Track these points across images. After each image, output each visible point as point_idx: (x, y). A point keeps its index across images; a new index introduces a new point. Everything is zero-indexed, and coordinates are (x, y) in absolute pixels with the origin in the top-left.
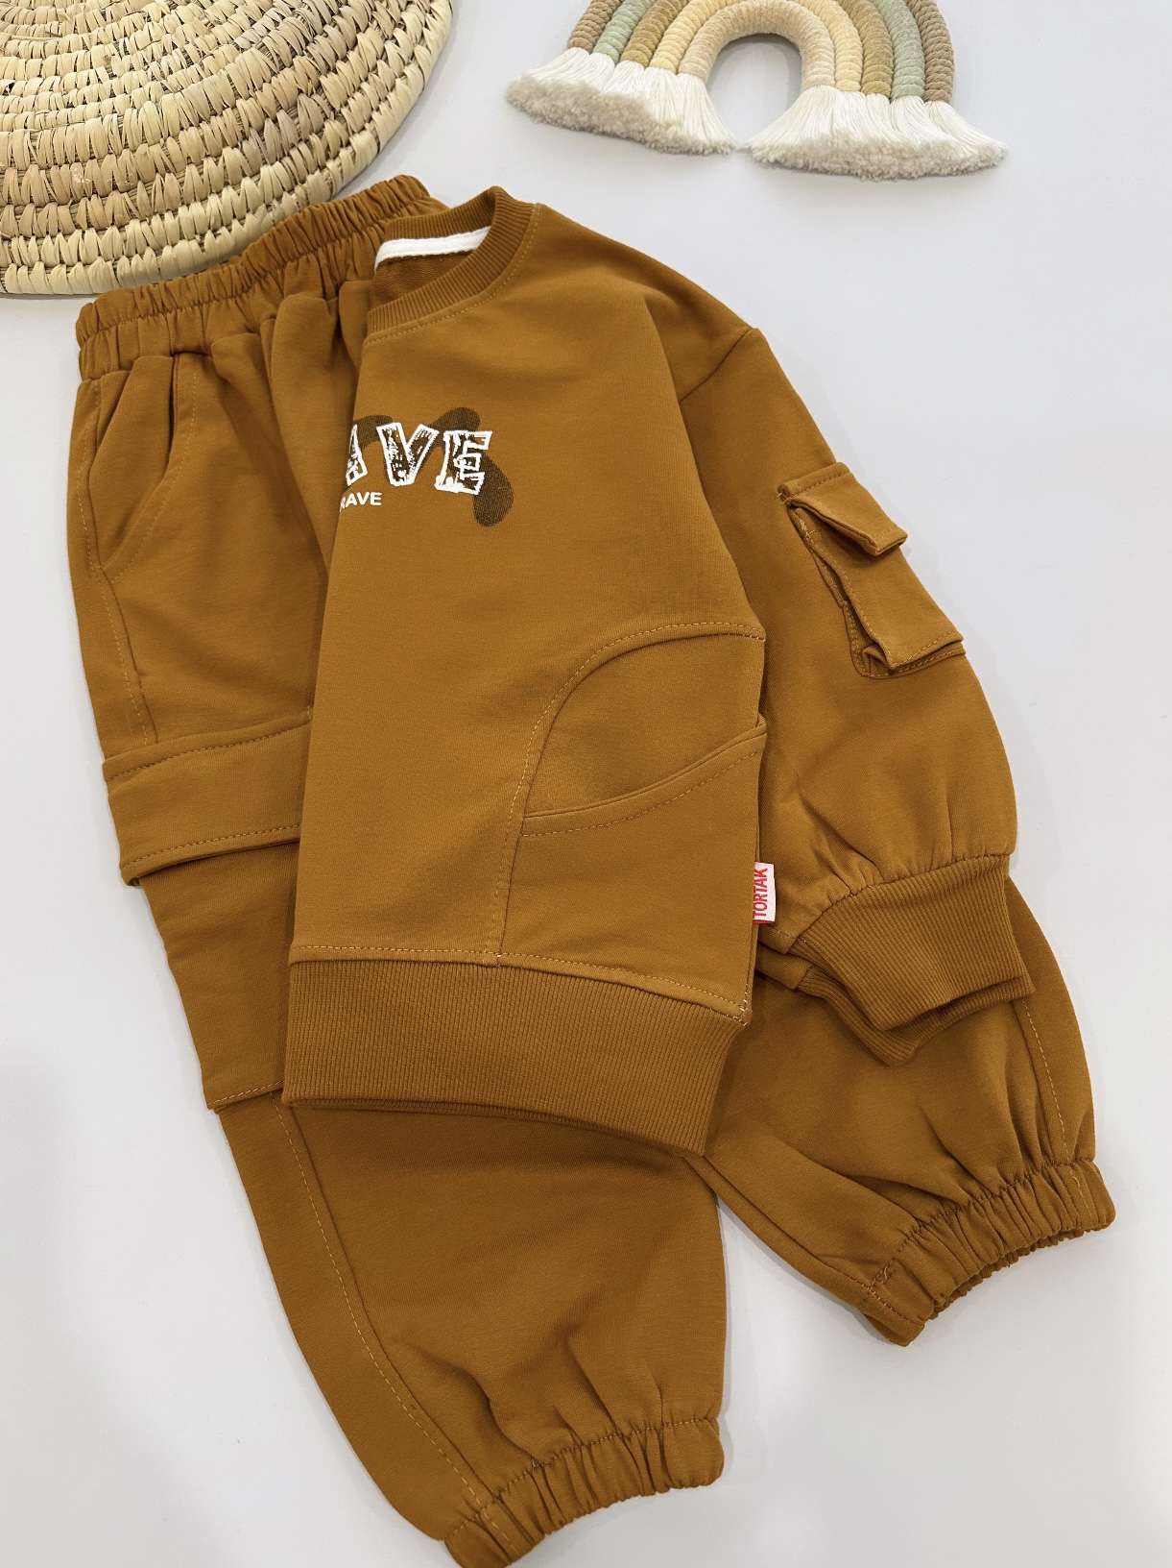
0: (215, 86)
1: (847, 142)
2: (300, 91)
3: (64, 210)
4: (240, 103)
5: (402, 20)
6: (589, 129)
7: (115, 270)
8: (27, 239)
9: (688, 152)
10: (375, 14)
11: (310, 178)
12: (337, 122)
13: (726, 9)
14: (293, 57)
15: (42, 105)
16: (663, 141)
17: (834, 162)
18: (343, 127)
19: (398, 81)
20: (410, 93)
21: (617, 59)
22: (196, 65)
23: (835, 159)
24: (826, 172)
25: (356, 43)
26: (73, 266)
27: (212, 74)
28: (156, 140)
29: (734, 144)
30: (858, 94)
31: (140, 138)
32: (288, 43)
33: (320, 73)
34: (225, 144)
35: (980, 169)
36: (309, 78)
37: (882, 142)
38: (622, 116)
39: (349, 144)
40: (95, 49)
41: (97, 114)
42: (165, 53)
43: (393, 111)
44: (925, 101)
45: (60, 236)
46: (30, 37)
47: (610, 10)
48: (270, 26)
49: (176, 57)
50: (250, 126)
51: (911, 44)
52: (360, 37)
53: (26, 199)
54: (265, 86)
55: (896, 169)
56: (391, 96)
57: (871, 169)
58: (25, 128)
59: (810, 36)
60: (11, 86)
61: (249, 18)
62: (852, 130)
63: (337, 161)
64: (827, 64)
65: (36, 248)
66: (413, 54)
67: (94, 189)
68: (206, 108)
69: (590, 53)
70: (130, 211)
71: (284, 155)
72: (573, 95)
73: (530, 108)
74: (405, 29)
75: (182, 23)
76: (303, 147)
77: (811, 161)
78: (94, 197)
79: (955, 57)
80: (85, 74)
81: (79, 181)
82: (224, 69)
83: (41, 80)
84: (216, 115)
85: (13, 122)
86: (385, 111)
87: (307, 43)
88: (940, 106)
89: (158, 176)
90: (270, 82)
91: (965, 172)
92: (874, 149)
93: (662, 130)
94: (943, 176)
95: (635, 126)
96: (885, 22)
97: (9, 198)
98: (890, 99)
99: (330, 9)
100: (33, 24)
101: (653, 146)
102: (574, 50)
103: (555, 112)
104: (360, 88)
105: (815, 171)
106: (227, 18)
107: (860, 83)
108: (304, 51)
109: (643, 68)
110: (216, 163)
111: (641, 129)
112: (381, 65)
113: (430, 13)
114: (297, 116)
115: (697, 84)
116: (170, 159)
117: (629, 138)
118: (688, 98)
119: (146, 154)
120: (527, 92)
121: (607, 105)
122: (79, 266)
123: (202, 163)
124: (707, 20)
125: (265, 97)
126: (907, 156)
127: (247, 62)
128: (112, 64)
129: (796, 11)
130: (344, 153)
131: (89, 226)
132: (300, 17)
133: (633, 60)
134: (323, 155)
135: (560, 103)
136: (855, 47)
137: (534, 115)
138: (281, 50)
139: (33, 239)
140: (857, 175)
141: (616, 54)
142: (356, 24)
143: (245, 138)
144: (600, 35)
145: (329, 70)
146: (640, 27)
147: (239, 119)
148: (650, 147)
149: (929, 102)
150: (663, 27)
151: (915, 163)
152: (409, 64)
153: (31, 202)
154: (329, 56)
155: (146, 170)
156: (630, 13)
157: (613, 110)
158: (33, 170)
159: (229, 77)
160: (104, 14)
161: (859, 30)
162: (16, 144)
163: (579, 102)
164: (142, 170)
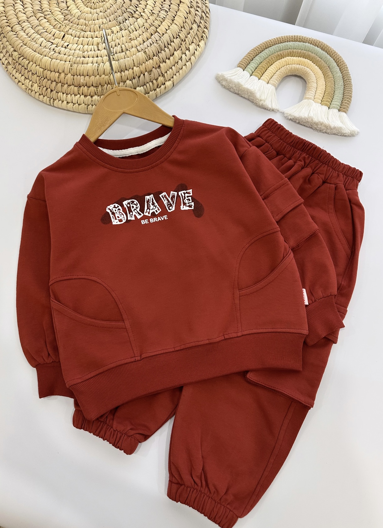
0: (127, 61)
1: (312, 120)
2: (153, 67)
3: (76, 88)
4: (135, 68)
5: (189, 48)
6: (238, 94)
7: (87, 108)
8: (63, 93)
9: (265, 109)
10: (181, 46)
11: (151, 93)
12: (162, 77)
13: (288, 65)
14: (154, 56)
15: (76, 55)
16: (258, 104)
17: (307, 124)
18: (164, 79)
19: (184, 67)
20: (186, 71)
21: (251, 74)
22: (124, 53)
23: (308, 123)
24: (304, 126)
25: (173, 54)
26: (76, 104)
27: (128, 57)
28: (108, 74)
29: (279, 110)
30: (320, 104)
31: (103, 73)
32: (153, 52)
33: (160, 62)
34: (128, 79)
35: (350, 136)
36: (157, 64)
37: (322, 123)
38: (248, 94)
39: (164, 84)
40: (95, 39)
41: (92, 62)
42: (116, 46)
43: (180, 76)
44: (339, 111)
45: (73, 95)
46: (76, 30)
47: (253, 57)
48: (149, 45)
49: (118, 49)
50: (136, 75)
51: (340, 92)
52: (175, 52)
53: (65, 82)
54: (143, 64)
55: (325, 131)
56: (181, 71)
57: (318, 129)
58: (70, 62)
59: (310, 82)
60: (68, 45)
61: (143, 40)
62: (314, 117)
63: (160, 89)
64: (313, 93)
65: (65, 96)
66: (190, 59)
67: (86, 84)
68: (124, 67)
69: (244, 70)
70: (95, 93)
71: (145, 85)
72: (235, 84)
73: (222, 83)
74: (189, 51)
75: (123, 37)
76: (151, 83)
77: (300, 122)
78: (86, 87)
79: (352, 99)
80: (91, 46)
81: (82, 82)
82: (132, 57)
83: (77, 45)
84: (127, 70)
85: (66, 58)
86: (178, 76)
87: (159, 53)
88: (343, 114)
89: (106, 85)
90: (145, 63)
91: (345, 136)
92: (320, 124)
93: (259, 101)
94: (339, 135)
95: (251, 98)
96: (334, 82)
97: (61, 81)
98: (329, 108)
99: (168, 43)
100: (78, 25)
101: (255, 104)
102: (239, 68)
103: (229, 86)
104: (171, 68)
105: (301, 124)
106: (137, 38)
107: (321, 101)
108: (157, 55)
109: (258, 79)
110: (124, 84)
111: (253, 99)
112: (180, 62)
113: (198, 46)
114: (151, 74)
115: (273, 88)
116: (111, 81)
117: (248, 100)
118: (269, 93)
119: (104, 78)
120: (222, 79)
121: (244, 90)
122: (77, 105)
123: (120, 83)
124: (281, 68)
125: (143, 67)
126: (329, 128)
127: (140, 56)
128: (99, 46)
129: (309, 72)
130: (163, 87)
131: (83, 94)
132: (158, 44)
133: (256, 76)
134: (156, 87)
135: (231, 85)
136: (323, 89)
137: (222, 85)
138: (150, 54)
139: (65, 94)
140: (313, 129)
141: (251, 72)
142: (175, 49)
143: (134, 78)
144: (248, 65)
145: (164, 61)
146: (260, 65)
147: (133, 73)
148: (254, 104)
149: (340, 112)
150: (267, 67)
151: (331, 130)
152: (188, 61)
153: (67, 84)
154: (165, 57)
155: (103, 83)
156: (259, 60)
157: (246, 92)
158: (69, 75)
159: (133, 60)
160: (100, 27)
161: (326, 83)
162: (66, 66)
163: (236, 86)
164: (102, 82)
